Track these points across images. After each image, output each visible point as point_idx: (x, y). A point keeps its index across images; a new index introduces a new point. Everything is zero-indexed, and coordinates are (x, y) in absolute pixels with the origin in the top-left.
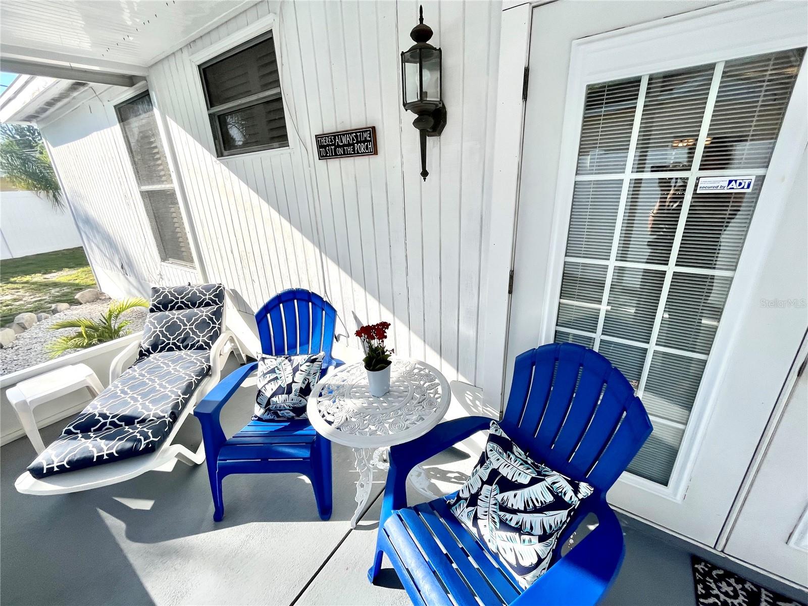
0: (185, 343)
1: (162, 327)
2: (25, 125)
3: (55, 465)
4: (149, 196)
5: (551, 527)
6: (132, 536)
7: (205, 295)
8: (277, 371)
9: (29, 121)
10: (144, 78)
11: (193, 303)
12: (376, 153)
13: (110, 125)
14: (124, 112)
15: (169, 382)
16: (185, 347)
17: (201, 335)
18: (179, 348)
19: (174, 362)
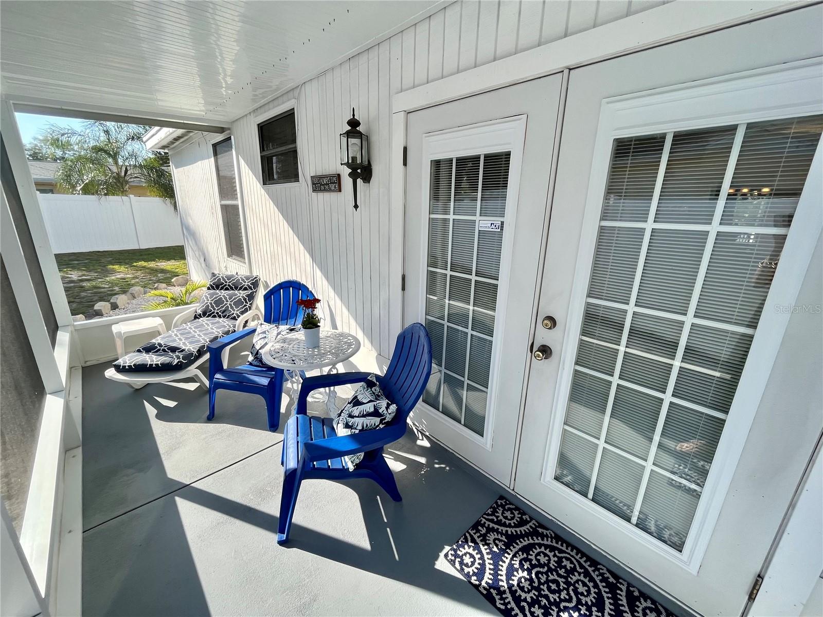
0: (225, 314)
1: (212, 300)
2: (162, 151)
3: (127, 365)
4: (225, 208)
5: (367, 425)
6: (158, 416)
7: (245, 282)
8: (267, 333)
9: (164, 149)
10: (229, 129)
11: (236, 287)
12: (341, 192)
13: (209, 158)
14: (217, 149)
15: (205, 334)
16: (224, 317)
17: (236, 310)
18: (220, 317)
19: (212, 324)
